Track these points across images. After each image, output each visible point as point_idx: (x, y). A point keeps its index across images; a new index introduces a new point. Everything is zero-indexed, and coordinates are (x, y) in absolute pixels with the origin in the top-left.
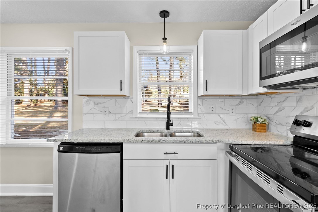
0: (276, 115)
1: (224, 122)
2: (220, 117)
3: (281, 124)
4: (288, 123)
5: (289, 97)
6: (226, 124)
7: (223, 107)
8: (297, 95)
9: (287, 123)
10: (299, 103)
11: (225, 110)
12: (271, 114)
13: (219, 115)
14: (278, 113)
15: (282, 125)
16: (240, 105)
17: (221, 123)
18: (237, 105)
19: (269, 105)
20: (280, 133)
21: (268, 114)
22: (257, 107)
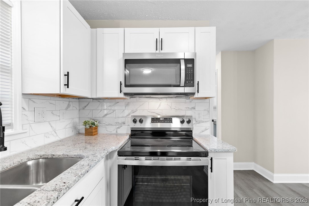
0: (105, 117)
1: (55, 132)
2: (51, 126)
3: (110, 124)
4: (118, 123)
5: (118, 102)
6: (57, 135)
7: (54, 112)
8: (126, 101)
9: (116, 123)
10: (126, 107)
11: (56, 115)
12: (100, 117)
13: (50, 124)
14: (107, 116)
15: (112, 125)
16: (68, 109)
17: (52, 134)
18: (66, 109)
19: (96, 108)
20: (110, 132)
21: (95, 117)
22: (79, 111)
